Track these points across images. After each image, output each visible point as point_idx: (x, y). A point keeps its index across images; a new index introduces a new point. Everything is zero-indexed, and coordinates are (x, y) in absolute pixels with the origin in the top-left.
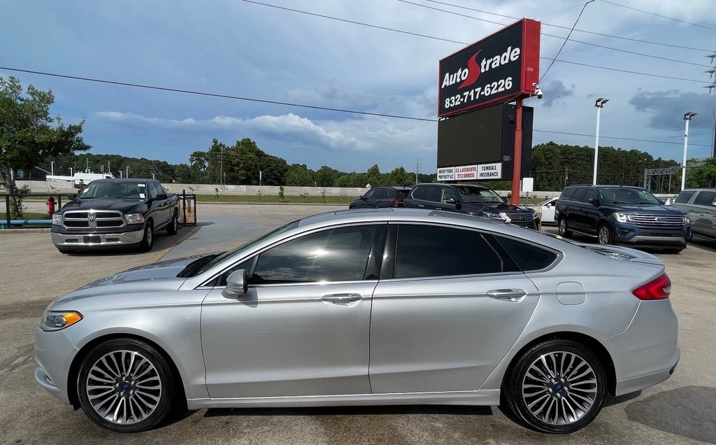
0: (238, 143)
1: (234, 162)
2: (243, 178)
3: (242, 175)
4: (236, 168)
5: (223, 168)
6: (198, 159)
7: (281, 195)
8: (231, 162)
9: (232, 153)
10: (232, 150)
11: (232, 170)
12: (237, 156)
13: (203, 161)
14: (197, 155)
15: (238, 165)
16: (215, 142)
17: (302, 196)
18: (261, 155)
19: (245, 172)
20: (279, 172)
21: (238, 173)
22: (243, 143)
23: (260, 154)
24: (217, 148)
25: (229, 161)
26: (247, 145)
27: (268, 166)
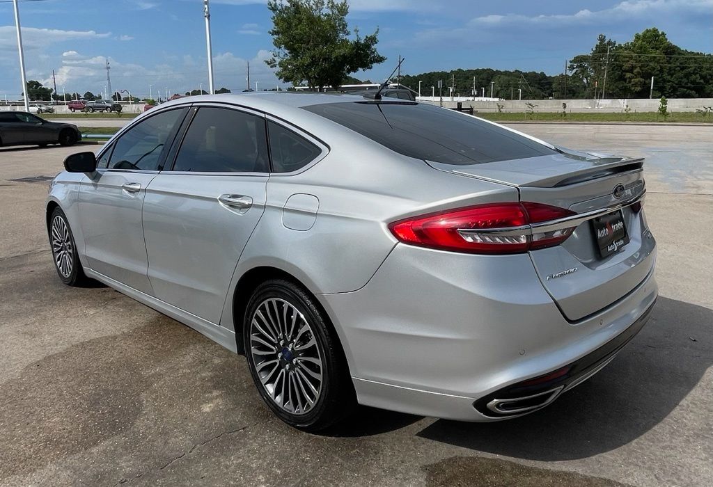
0: (638, 37)
1: (626, 66)
2: (639, 89)
3: (636, 85)
4: (628, 75)
5: (608, 76)
6: (581, 66)
7: (663, 111)
8: (622, 66)
9: (625, 53)
10: (626, 49)
11: (622, 78)
12: (631, 58)
13: (587, 68)
14: (579, 60)
15: (631, 70)
16: (602, 39)
17: (699, 112)
18: (673, 52)
19: (642, 80)
20: (702, 77)
21: (630, 82)
22: (644, 36)
23: (671, 51)
24: (602, 48)
25: (617, 65)
26: (653, 39)
27: (682, 69)
